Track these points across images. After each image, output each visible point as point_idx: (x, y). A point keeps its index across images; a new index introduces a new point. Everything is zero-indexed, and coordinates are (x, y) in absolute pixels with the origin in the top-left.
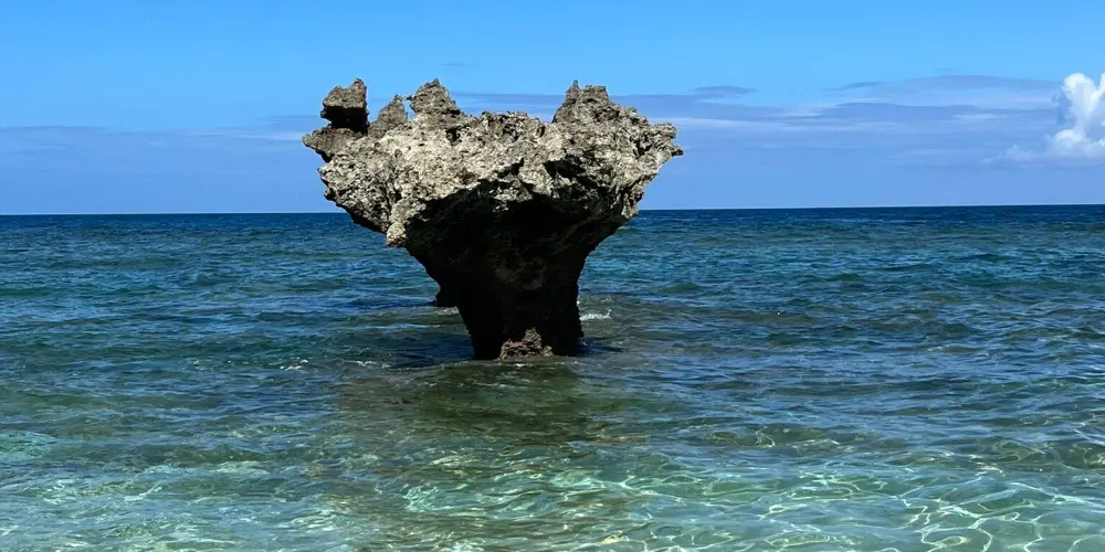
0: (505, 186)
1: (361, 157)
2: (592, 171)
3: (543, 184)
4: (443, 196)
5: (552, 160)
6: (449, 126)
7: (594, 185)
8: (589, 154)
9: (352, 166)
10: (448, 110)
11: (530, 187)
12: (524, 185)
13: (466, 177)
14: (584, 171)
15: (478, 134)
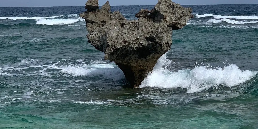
0: (135, 44)
1: (98, 32)
2: (157, 40)
3: (145, 43)
4: (119, 48)
5: (147, 36)
6: (122, 23)
7: (158, 43)
8: (157, 35)
9: (95, 35)
10: (121, 18)
11: (141, 44)
12: (140, 43)
13: (125, 42)
14: (155, 40)
15: (129, 27)
